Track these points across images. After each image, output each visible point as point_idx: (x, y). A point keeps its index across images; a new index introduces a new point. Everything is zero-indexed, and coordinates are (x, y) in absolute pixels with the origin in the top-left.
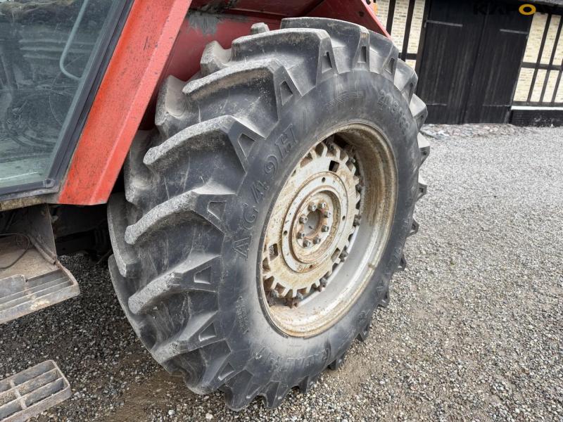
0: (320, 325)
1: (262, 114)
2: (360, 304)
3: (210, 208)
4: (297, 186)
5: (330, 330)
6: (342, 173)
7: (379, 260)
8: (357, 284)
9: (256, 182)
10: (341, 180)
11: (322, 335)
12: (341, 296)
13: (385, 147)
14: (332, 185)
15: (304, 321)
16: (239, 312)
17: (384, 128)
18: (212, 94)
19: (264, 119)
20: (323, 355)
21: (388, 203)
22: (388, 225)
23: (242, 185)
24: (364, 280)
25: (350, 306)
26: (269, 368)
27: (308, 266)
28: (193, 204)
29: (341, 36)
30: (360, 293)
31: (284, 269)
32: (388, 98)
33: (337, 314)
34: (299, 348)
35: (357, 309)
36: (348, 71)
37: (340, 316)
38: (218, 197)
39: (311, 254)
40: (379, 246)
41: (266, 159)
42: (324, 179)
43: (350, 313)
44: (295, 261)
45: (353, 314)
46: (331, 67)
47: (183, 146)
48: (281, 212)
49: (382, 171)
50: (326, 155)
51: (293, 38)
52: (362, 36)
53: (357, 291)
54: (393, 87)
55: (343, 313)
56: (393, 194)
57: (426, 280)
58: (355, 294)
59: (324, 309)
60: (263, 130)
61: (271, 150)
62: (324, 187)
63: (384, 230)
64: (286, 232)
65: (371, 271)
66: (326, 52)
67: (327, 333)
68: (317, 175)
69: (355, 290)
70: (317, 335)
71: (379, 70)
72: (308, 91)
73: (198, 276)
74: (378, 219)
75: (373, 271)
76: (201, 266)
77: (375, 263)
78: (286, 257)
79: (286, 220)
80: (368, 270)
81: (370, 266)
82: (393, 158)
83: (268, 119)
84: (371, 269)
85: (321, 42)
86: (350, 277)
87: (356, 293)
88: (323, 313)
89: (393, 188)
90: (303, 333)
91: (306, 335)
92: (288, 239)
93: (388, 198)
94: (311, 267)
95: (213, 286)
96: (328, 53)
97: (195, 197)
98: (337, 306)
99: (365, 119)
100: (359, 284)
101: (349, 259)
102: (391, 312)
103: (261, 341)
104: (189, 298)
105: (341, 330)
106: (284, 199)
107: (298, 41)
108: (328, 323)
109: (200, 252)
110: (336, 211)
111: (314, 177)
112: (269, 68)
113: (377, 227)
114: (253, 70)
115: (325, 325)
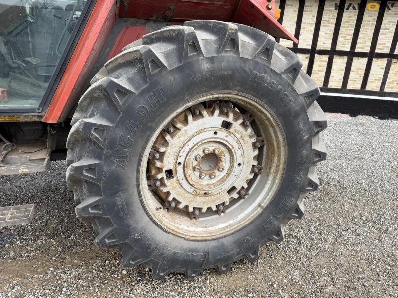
0: (203, 235)
1: (138, 78)
2: (245, 231)
3: (93, 131)
4: (190, 133)
5: (212, 242)
6: (235, 131)
7: (267, 203)
8: (247, 216)
9: (130, 122)
10: (235, 136)
11: (204, 243)
12: (231, 222)
13: (269, 115)
14: (226, 139)
15: (192, 229)
16: (119, 202)
17: (263, 100)
18: (116, 66)
19: (138, 82)
20: (200, 257)
21: (279, 160)
22: (278, 177)
23: (118, 121)
24: (252, 215)
25: (235, 230)
26: (149, 248)
27: (203, 192)
28: (81, 127)
29: (217, 32)
30: (246, 223)
31: (180, 190)
32: (263, 77)
33: (222, 232)
34: (179, 245)
35: (241, 234)
36: (215, 55)
37: (224, 235)
38: (99, 125)
39: (208, 185)
40: (269, 192)
41: (138, 106)
42: (216, 133)
43: (234, 235)
44: (189, 186)
45: (237, 236)
46: (197, 51)
47: (89, 94)
48: (175, 149)
49: (273, 135)
50: (219, 116)
51: (171, 33)
52: (229, 31)
53: (244, 221)
54: (269, 70)
55: (228, 233)
56: (282, 153)
57: (348, 239)
58: (241, 223)
59: (213, 226)
60: (137, 89)
61: (142, 102)
62: (215, 138)
63: (275, 181)
64: (179, 164)
65: (260, 210)
66: (191, 41)
67: (208, 243)
68: (210, 129)
69: (243, 221)
70: (198, 241)
71: (251, 56)
72: (175, 67)
73: (87, 171)
74: (272, 171)
75: (261, 210)
76: (88, 165)
77: (264, 205)
78: (181, 181)
79: (180, 155)
80: (257, 208)
81: (259, 205)
82: (278, 125)
83: (141, 82)
84: (259, 208)
85: (186, 35)
86: (243, 210)
87: (243, 222)
88: (211, 229)
89: (282, 149)
90: (186, 235)
91: (187, 237)
92: (182, 169)
93: (279, 156)
94: (206, 193)
95: (99, 180)
96: (193, 43)
97: (82, 123)
98: (225, 228)
99: (239, 91)
100: (247, 217)
101: (249, 198)
102: (297, 253)
103: (140, 227)
104: (85, 184)
105: (223, 245)
106: (177, 141)
107: (174, 34)
108: (210, 236)
109: (91, 157)
110: (231, 158)
111: (207, 129)
112: (140, 50)
113: (271, 178)
114: (133, 51)
115: (207, 236)
